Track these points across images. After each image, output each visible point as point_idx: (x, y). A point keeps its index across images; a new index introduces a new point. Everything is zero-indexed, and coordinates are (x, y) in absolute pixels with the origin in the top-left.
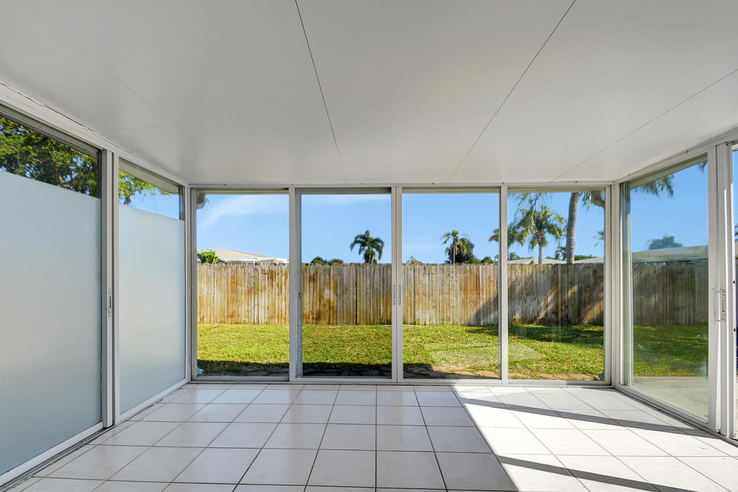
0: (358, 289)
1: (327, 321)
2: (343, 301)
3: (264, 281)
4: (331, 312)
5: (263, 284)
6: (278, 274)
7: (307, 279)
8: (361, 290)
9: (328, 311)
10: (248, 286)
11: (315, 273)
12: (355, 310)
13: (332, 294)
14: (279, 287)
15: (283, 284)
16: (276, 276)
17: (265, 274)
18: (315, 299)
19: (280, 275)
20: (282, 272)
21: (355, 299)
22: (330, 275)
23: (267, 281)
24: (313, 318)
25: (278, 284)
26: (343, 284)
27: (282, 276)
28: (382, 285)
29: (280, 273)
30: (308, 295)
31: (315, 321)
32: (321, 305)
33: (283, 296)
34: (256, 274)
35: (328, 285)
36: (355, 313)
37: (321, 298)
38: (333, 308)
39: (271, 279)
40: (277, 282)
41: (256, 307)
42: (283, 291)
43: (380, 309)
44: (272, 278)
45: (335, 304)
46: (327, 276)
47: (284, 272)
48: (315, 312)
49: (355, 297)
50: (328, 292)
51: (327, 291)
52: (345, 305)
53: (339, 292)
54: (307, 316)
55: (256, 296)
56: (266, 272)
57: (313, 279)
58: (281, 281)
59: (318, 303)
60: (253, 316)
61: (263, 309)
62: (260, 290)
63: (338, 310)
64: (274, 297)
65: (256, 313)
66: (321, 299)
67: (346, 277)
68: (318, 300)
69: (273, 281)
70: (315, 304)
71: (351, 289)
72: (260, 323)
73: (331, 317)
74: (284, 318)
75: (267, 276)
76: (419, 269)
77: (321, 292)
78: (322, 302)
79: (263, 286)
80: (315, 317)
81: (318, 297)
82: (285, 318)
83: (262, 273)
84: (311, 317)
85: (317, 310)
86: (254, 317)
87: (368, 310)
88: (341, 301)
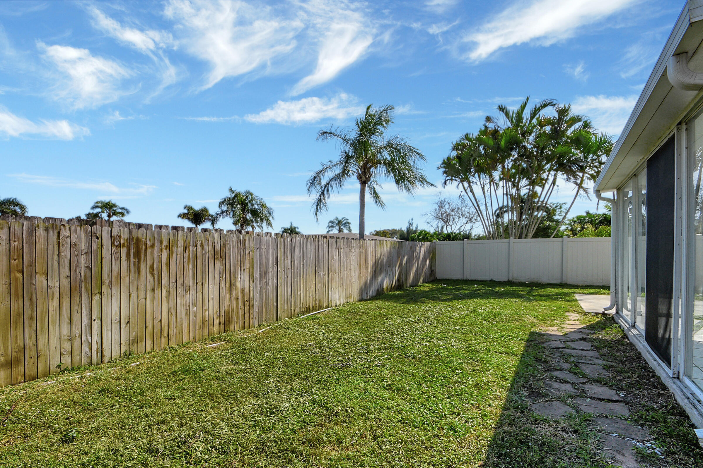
0: (279, 270)
1: (242, 322)
2: (261, 288)
3: (118, 262)
4: (247, 308)
5: (115, 268)
6: (153, 246)
7: (210, 256)
8: (282, 270)
9: (242, 307)
10: (69, 277)
11: (222, 245)
12: (275, 300)
13: (247, 278)
14: (156, 272)
15: (164, 268)
16: (149, 251)
17: (119, 246)
18: (223, 290)
19: (156, 248)
20: (161, 242)
21: (275, 285)
22: (244, 250)
23: (124, 264)
24: (220, 323)
25: (152, 267)
26: (261, 264)
27: (161, 250)
28: (302, 263)
29: (156, 244)
30: (211, 286)
31: (222, 326)
32: (232, 299)
33: (164, 291)
34: (94, 246)
35: (242, 265)
36: (275, 304)
37: (232, 285)
38: (248, 301)
39: (134, 258)
40: (149, 263)
41: (96, 325)
42: (164, 282)
43: (301, 294)
44: (137, 254)
45: (252, 296)
46: (241, 252)
47: (165, 243)
48: (222, 313)
49: (275, 281)
50: (242, 277)
51: (240, 276)
52: (264, 294)
53: (256, 275)
54: (211, 322)
55: (96, 298)
56: (122, 242)
57: (219, 256)
58: (160, 261)
59: (228, 296)
60: (85, 348)
61: (115, 327)
62: (107, 282)
63: (256, 304)
64: (142, 294)
65: (96, 338)
66: (232, 289)
67: (266, 253)
68: (227, 292)
69: (139, 262)
70: (222, 298)
71: (271, 270)
72: (106, 360)
73: (247, 315)
74: (166, 335)
75: (124, 251)
76: (332, 242)
77: (233, 275)
78: (233, 295)
79: (114, 273)
80: (223, 322)
81: (227, 286)
82: (168, 336)
83: (112, 244)
84: (217, 322)
85: (226, 308)
86: (91, 349)
87: (289, 297)
88: (259, 289)
